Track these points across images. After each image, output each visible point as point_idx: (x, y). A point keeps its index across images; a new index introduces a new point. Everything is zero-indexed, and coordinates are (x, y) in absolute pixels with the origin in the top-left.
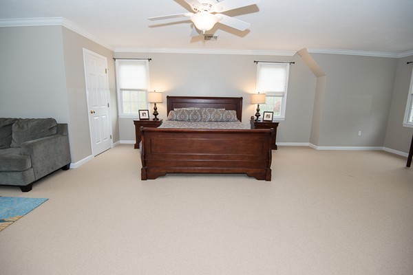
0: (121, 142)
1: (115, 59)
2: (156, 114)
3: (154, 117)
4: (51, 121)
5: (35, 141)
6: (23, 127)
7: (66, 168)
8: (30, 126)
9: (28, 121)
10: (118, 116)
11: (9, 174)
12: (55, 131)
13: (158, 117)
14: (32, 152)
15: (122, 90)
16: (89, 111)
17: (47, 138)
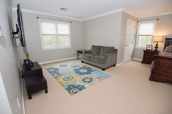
0: (134, 59)
1: (138, 22)
2: (157, 47)
3: (155, 49)
4: (113, 48)
5: (108, 54)
6: (104, 49)
7: (114, 65)
8: (106, 49)
9: (106, 47)
10: (135, 47)
11: (100, 64)
12: (114, 52)
13: (157, 49)
14: (107, 58)
15: (139, 35)
16: (125, 45)
17: (111, 54)
